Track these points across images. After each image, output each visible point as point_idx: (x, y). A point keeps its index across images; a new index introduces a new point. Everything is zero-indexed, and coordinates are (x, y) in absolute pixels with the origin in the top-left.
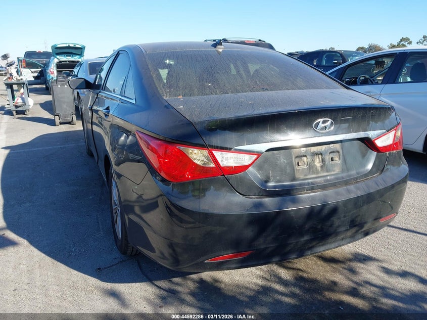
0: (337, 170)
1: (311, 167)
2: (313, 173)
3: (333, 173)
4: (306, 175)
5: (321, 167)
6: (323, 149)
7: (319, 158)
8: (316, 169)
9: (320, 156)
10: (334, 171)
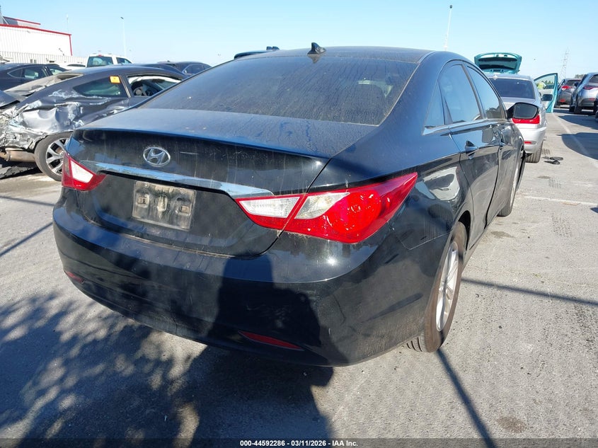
0: (184, 226)
1: (151, 209)
2: (152, 218)
3: (176, 227)
4: (143, 218)
5: (164, 213)
6: (170, 191)
7: (164, 201)
8: (157, 213)
9: (166, 200)
10: (178, 225)
